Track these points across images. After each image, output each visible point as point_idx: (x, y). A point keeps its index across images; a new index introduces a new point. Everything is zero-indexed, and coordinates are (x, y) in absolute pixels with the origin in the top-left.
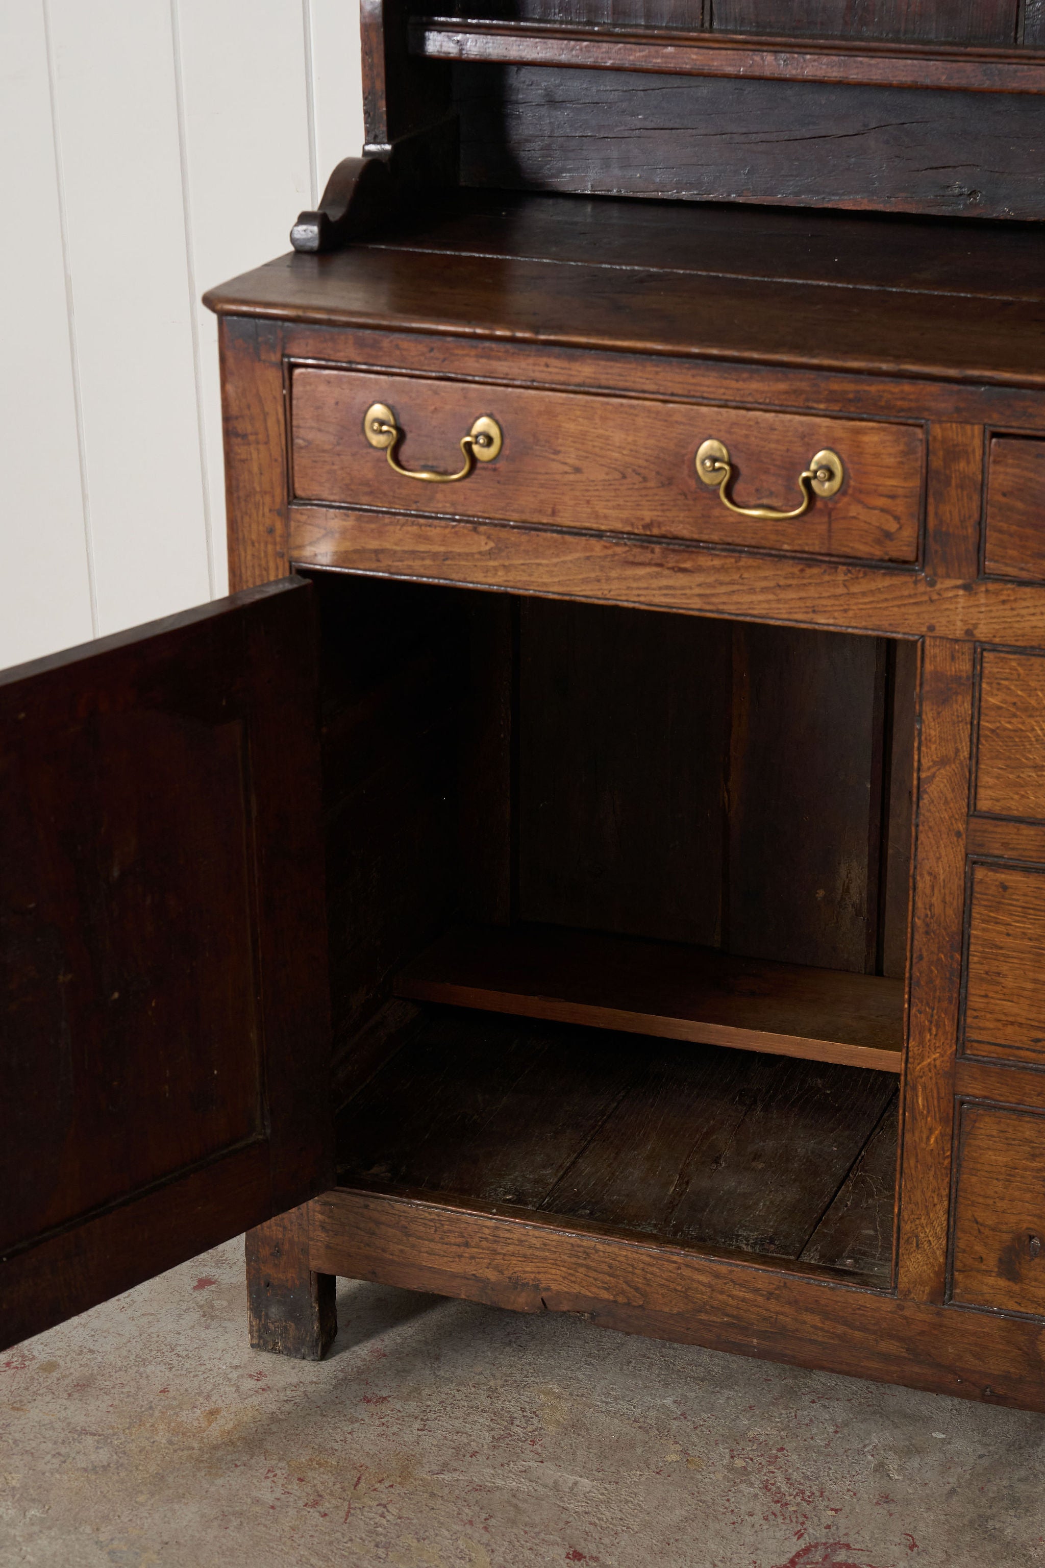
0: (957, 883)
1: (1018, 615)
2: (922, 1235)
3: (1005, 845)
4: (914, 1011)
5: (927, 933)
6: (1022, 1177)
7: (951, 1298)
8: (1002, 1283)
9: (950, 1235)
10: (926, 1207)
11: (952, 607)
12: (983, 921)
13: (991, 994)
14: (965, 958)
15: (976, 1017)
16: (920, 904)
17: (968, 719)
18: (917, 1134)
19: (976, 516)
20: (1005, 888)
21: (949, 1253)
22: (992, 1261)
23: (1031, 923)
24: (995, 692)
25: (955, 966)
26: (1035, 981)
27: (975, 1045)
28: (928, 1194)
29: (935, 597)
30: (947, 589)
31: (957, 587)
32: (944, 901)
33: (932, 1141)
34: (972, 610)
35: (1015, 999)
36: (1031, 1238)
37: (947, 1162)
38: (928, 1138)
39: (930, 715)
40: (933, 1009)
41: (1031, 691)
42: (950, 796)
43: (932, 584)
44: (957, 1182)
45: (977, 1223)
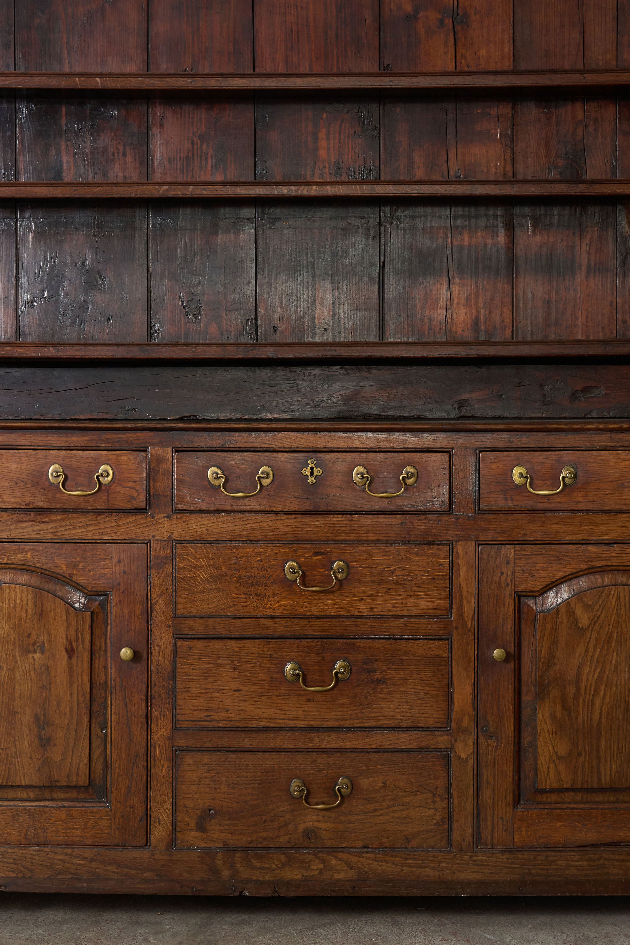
0: (169, 649)
1: (190, 527)
2: (161, 817)
3: (190, 628)
4: (153, 710)
5: (157, 673)
6: (205, 782)
7: (175, 846)
8: (198, 834)
9: (174, 815)
10: (162, 803)
11: (162, 526)
12: (182, 664)
13: (187, 698)
14: (174, 683)
15: (181, 709)
16: (154, 660)
17: (171, 574)
18: (157, 769)
19: (171, 486)
20: (190, 648)
21: (174, 824)
22: (193, 823)
23: (203, 663)
24: (182, 561)
25: (170, 687)
26: (206, 689)
27: (181, 722)
28: (163, 797)
29: (155, 523)
30: (159, 519)
31: (164, 517)
32: (164, 658)
33: (164, 771)
34: (171, 527)
35: (197, 698)
36: (210, 810)
37: (171, 780)
38: (162, 770)
39: (155, 574)
40: (161, 708)
41: (197, 559)
42: (165, 610)
43: (153, 517)
44: (176, 789)
45: (185, 807)
